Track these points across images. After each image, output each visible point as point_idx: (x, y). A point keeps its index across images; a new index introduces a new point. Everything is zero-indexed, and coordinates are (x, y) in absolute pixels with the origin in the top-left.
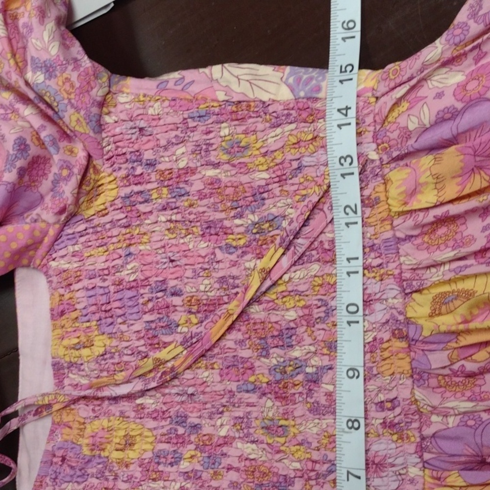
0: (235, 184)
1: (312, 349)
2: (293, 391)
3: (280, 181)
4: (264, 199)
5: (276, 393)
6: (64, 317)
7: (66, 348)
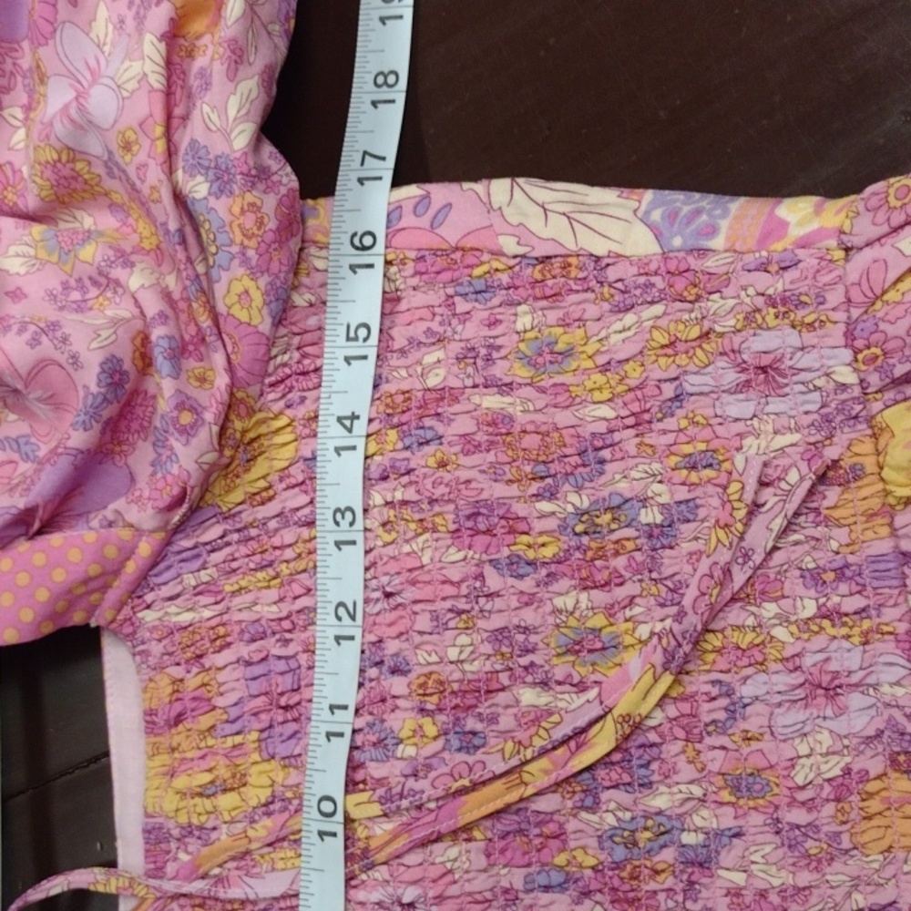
0: (543, 428)
1: (697, 791)
2: (652, 886)
3: (637, 425)
4: (602, 462)
5: (614, 889)
6: (180, 727)
7: (182, 794)
